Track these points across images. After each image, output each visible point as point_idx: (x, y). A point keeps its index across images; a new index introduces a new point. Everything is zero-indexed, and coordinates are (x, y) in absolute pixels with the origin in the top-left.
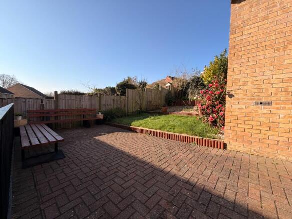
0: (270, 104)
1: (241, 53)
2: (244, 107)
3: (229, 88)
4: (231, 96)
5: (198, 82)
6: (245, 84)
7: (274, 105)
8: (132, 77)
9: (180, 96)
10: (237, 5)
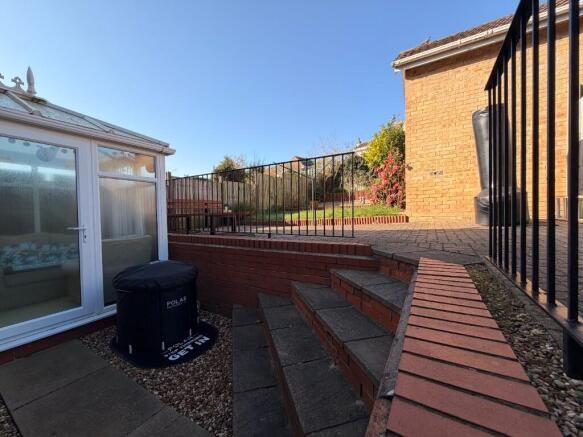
0: (441, 173)
1: (416, 128)
2: (421, 178)
3: (407, 160)
4: (410, 169)
5: (357, 164)
6: (421, 156)
7: (445, 175)
8: (232, 158)
9: (330, 187)
10: (410, 81)
